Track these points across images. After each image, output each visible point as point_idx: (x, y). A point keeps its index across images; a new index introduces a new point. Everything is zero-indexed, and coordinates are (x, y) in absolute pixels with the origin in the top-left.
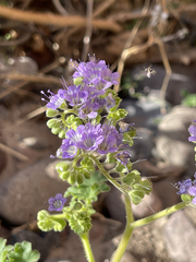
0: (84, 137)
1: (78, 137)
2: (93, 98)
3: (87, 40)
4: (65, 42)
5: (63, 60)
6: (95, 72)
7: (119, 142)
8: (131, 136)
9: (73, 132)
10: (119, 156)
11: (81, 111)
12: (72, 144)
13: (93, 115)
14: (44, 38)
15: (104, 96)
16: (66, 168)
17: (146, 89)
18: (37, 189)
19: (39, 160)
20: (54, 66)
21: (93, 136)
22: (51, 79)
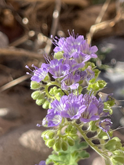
0: (68, 106)
1: (62, 107)
2: (74, 71)
3: (56, 15)
4: (34, 17)
5: (32, 34)
6: (74, 47)
7: (100, 110)
8: (111, 105)
9: (58, 102)
10: (100, 124)
11: (64, 84)
12: (57, 113)
13: (75, 86)
14: (14, 13)
15: (84, 69)
16: (52, 136)
17: (113, 61)
18: (10, 158)
19: (11, 130)
20: (24, 40)
21: (76, 106)
22: (22, 52)
